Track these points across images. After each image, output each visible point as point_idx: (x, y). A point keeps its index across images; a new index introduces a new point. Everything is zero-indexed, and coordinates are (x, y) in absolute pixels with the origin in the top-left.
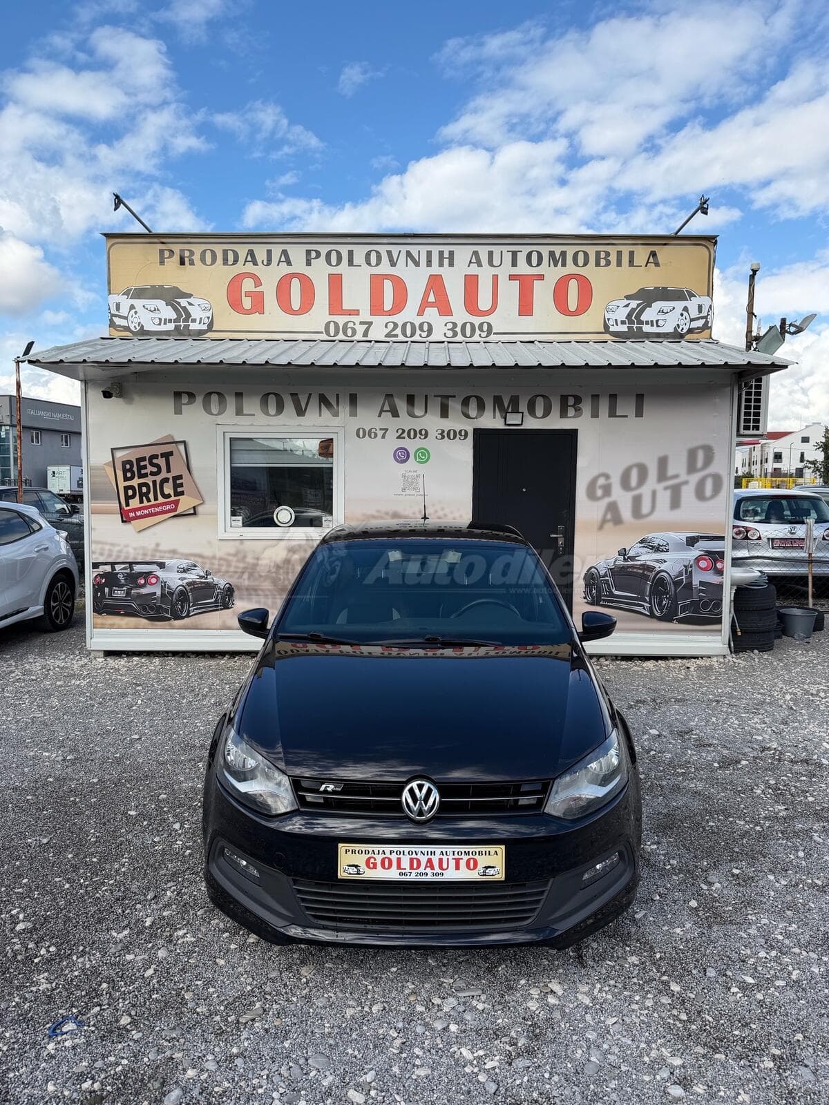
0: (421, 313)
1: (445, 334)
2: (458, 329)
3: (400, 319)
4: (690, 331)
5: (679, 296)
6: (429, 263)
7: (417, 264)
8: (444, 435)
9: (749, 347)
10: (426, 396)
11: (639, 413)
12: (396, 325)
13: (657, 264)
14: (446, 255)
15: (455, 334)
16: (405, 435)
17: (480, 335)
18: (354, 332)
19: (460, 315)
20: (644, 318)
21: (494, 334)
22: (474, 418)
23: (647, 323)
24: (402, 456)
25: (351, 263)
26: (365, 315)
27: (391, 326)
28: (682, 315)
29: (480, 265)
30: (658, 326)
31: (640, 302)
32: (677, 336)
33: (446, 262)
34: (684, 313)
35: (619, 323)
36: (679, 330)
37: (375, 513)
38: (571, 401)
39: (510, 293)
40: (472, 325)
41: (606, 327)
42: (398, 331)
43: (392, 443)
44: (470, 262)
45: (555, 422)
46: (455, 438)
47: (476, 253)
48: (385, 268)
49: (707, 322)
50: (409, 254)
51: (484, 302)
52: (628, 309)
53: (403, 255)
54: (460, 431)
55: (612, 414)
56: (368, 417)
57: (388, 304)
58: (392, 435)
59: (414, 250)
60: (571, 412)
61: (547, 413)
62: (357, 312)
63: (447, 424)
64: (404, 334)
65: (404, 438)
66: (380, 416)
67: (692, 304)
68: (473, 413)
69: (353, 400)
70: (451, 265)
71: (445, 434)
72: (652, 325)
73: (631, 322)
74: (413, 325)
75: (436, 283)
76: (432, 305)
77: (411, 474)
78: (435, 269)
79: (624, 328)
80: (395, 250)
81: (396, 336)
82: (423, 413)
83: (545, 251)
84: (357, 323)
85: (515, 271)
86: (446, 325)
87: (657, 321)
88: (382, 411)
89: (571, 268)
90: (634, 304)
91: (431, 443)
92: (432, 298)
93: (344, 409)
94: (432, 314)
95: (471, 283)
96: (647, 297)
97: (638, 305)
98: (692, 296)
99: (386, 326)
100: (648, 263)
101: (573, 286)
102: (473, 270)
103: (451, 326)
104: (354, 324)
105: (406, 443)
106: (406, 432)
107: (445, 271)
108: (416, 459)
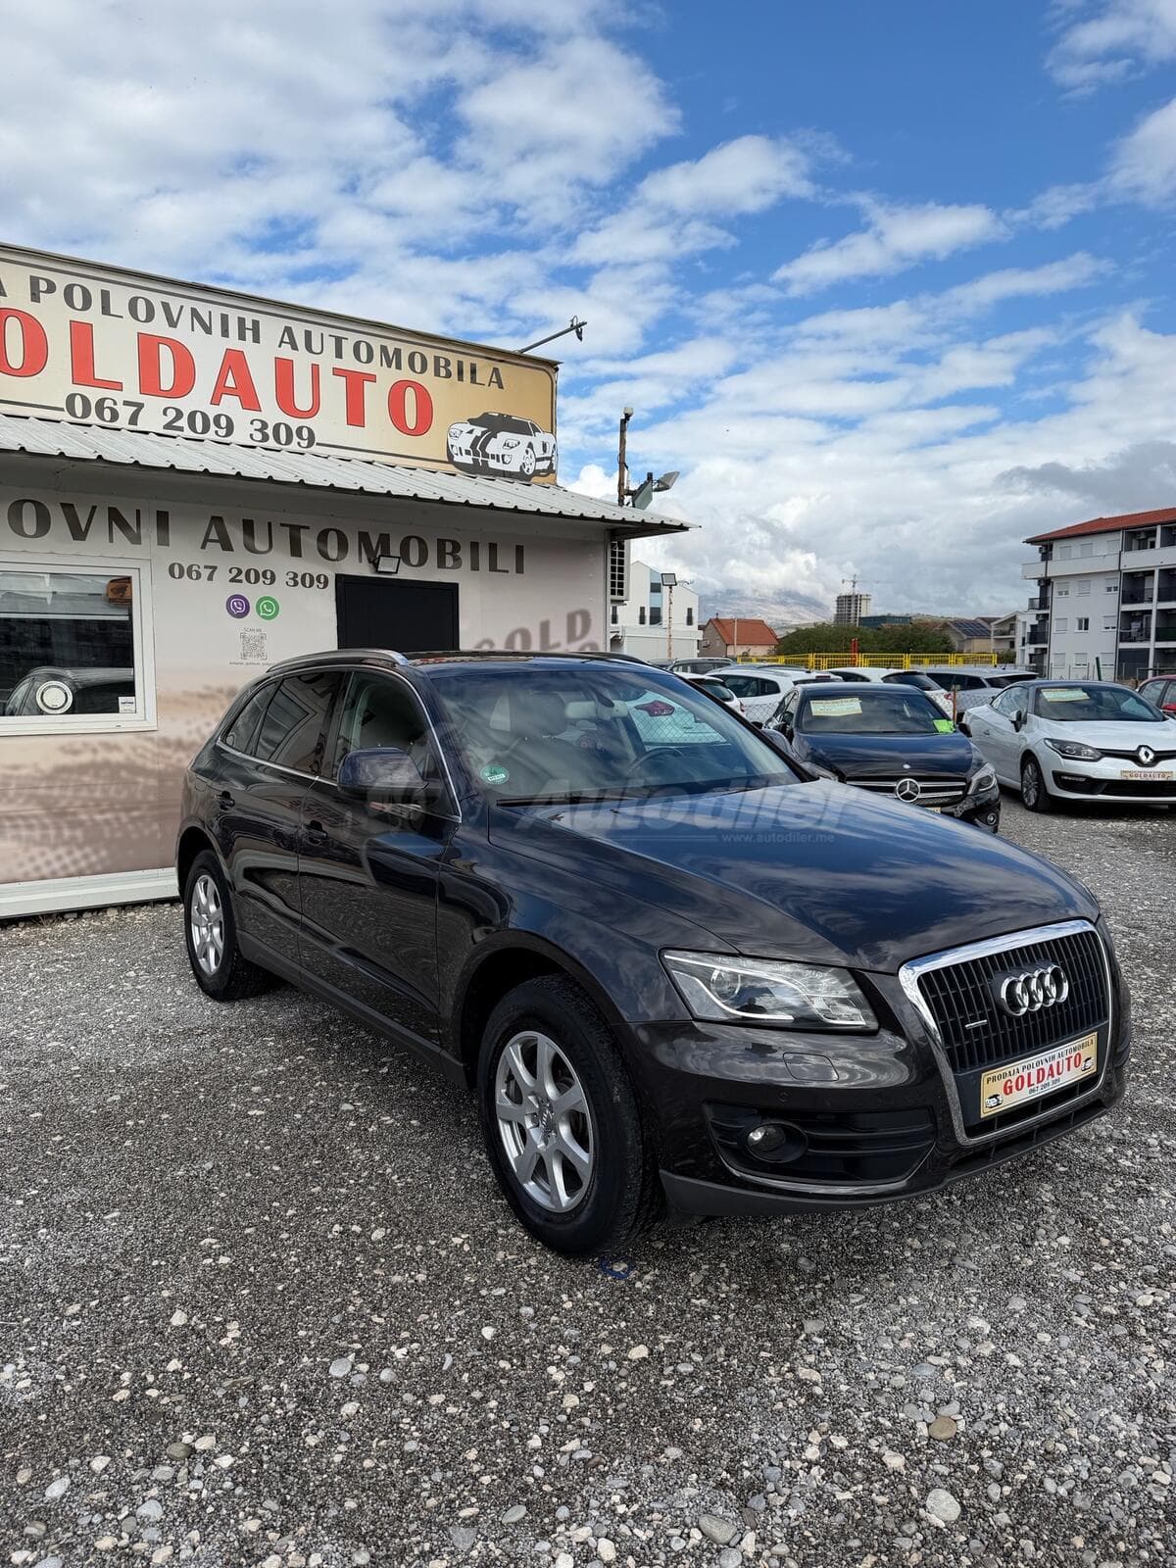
0: (216, 400)
1: (251, 435)
2: (269, 431)
3: (186, 404)
4: (537, 473)
5: (522, 428)
6: (225, 333)
7: (208, 330)
8: (297, 580)
9: (621, 502)
10: (270, 524)
11: (520, 570)
12: (179, 414)
13: (501, 387)
14: (249, 324)
15: (265, 438)
16: (242, 577)
17: (299, 444)
18: (115, 416)
19: (272, 413)
20: (491, 449)
21: (318, 444)
22: (334, 560)
23: (493, 457)
24: (239, 607)
25: (106, 310)
26: (132, 391)
27: (172, 414)
29: (295, 347)
30: (504, 462)
31: (484, 429)
32: (522, 477)
33: (249, 334)
34: (530, 450)
35: (463, 452)
36: (525, 470)
37: (204, 692)
38: (449, 548)
39: (334, 391)
40: (288, 429)
41: (450, 456)
42: (183, 422)
43: (222, 588)
44: (282, 342)
45: (431, 573)
46: (311, 585)
47: (288, 330)
48: (159, 327)
49: (551, 465)
50: (195, 313)
51: (303, 401)
52: (472, 437)
53: (187, 315)
54: (319, 577)
55: (493, 568)
56: (184, 548)
57: (167, 381)
58: (223, 576)
59: (203, 309)
60: (449, 561)
61: (422, 561)
62: (118, 386)
63: (301, 566)
64: (193, 427)
66: (203, 547)
67: (537, 439)
68: (333, 553)
69: (163, 520)
70: (256, 339)
71: (299, 579)
72: (498, 461)
73: (476, 454)
74: (205, 417)
75: (234, 362)
76: (231, 392)
77: (253, 634)
78: (233, 342)
79: (468, 460)
80: (175, 304)
81: (181, 429)
82: (266, 548)
83: (376, 344)
84: (120, 403)
85: (341, 364)
86: (252, 423)
87: (503, 456)
88: (206, 540)
89: (406, 374)
90: (478, 431)
91: (280, 591)
92: (230, 382)
93: (149, 532)
94: (231, 405)
95: (284, 371)
96: (493, 424)
97: (483, 433)
98: (536, 430)
99: (165, 413)
100: (491, 381)
101: (410, 395)
102: (286, 352)
103: (258, 425)
104: (115, 403)
105: (244, 589)
106: (243, 574)
107: (247, 347)
108: (259, 612)
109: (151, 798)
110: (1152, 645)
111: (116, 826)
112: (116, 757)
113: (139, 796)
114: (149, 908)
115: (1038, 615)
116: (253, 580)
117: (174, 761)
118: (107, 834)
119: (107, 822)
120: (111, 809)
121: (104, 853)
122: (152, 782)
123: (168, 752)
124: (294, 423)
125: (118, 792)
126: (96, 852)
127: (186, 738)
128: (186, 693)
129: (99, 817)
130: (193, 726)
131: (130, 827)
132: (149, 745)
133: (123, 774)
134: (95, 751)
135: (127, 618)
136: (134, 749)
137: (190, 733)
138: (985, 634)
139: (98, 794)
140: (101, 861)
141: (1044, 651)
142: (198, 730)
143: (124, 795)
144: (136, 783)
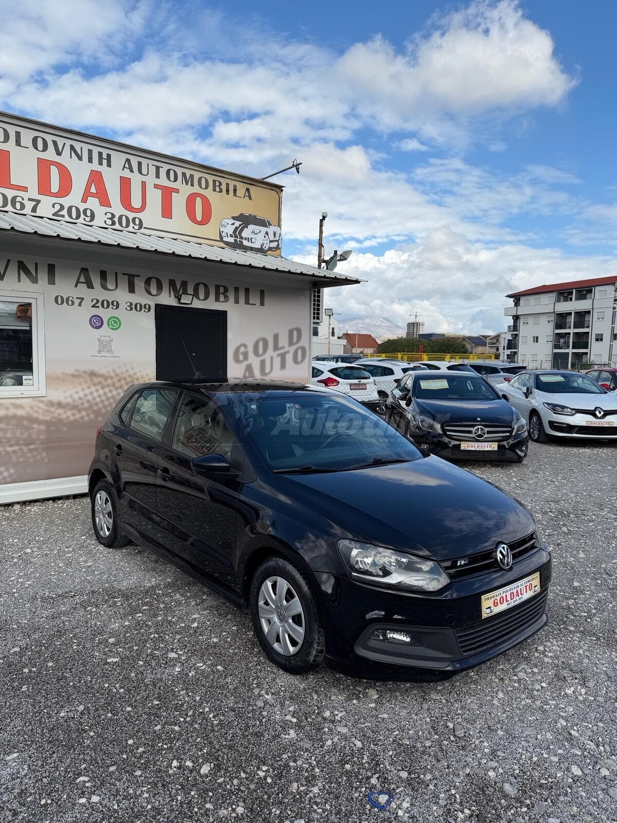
0: (84, 200)
1: (105, 222)
2: (116, 219)
3: (66, 202)
4: (270, 249)
5: (263, 223)
6: (90, 160)
7: (80, 158)
8: (132, 307)
9: (319, 266)
10: (116, 273)
11: (262, 304)
12: (62, 207)
13: (250, 198)
14: (105, 156)
15: (113, 223)
16: (99, 304)
17: (133, 227)
18: (23, 206)
19: (118, 209)
20: (244, 234)
21: (144, 228)
22: (154, 296)
23: (246, 239)
24: (96, 322)
25: (18, 143)
26: (33, 192)
27: (57, 207)
28: (265, 237)
29: (132, 171)
30: (252, 242)
31: (241, 223)
32: (261, 250)
33: (105, 162)
34: (266, 235)
35: (229, 235)
36: (264, 247)
37: (75, 373)
38: (222, 290)
39: (155, 198)
40: (127, 218)
41: (221, 240)
42: (65, 212)
43: (87, 311)
44: (124, 167)
45: (211, 304)
46: (140, 310)
47: (128, 161)
48: (50, 155)
49: (278, 245)
50: (72, 147)
51: (136, 202)
52: (234, 227)
53: (67, 148)
54: (145, 305)
55: (247, 302)
56: (65, 286)
57: (55, 187)
58: (87, 303)
59: (77, 145)
60: (222, 298)
61: (206, 298)
62: (25, 189)
63: (135, 299)
64: (70, 216)
65: (98, 307)
66: (76, 286)
67: (271, 230)
68: (154, 291)
69: (51, 270)
70: (109, 165)
71: (133, 306)
72: (249, 241)
73: (236, 237)
74: (78, 210)
75: (96, 178)
76: (93, 195)
77: (105, 338)
78: (95, 166)
79: (231, 240)
80: (60, 142)
81: (63, 216)
82: (113, 288)
83: (179, 171)
84: (26, 199)
85: (158, 182)
86: (106, 214)
87: (251, 239)
88: (78, 282)
89: (196, 189)
90: (237, 223)
91: (122, 313)
92: (93, 190)
93: (43, 277)
94: (93, 203)
95: (125, 184)
96: (246, 220)
97: (240, 225)
98: (270, 224)
99: (53, 206)
100: (245, 196)
101: (199, 202)
102: (127, 173)
103: (109, 216)
104: (23, 199)
105: (100, 311)
106: (100, 302)
107: (104, 169)
108: (109, 326)
109: (42, 437)
110: (570, 351)
111: (20, 454)
112: (20, 412)
113: (34, 436)
114: (40, 504)
115: (512, 335)
116: (105, 306)
117: (56, 415)
118: (14, 459)
119: (14, 452)
120: (17, 444)
121: (12, 471)
122: (43, 427)
123: (52, 409)
124: (131, 215)
125: (21, 434)
126: (7, 470)
127: (64, 401)
128: (64, 374)
129: (9, 449)
130: (68, 394)
131: (29, 455)
132: (41, 405)
133: (25, 423)
134: (7, 409)
135: (28, 328)
136: (32, 407)
137: (66, 398)
138: (484, 344)
139: (9, 435)
140: (10, 475)
141: (515, 353)
142: (71, 396)
143: (25, 435)
144: (33, 428)
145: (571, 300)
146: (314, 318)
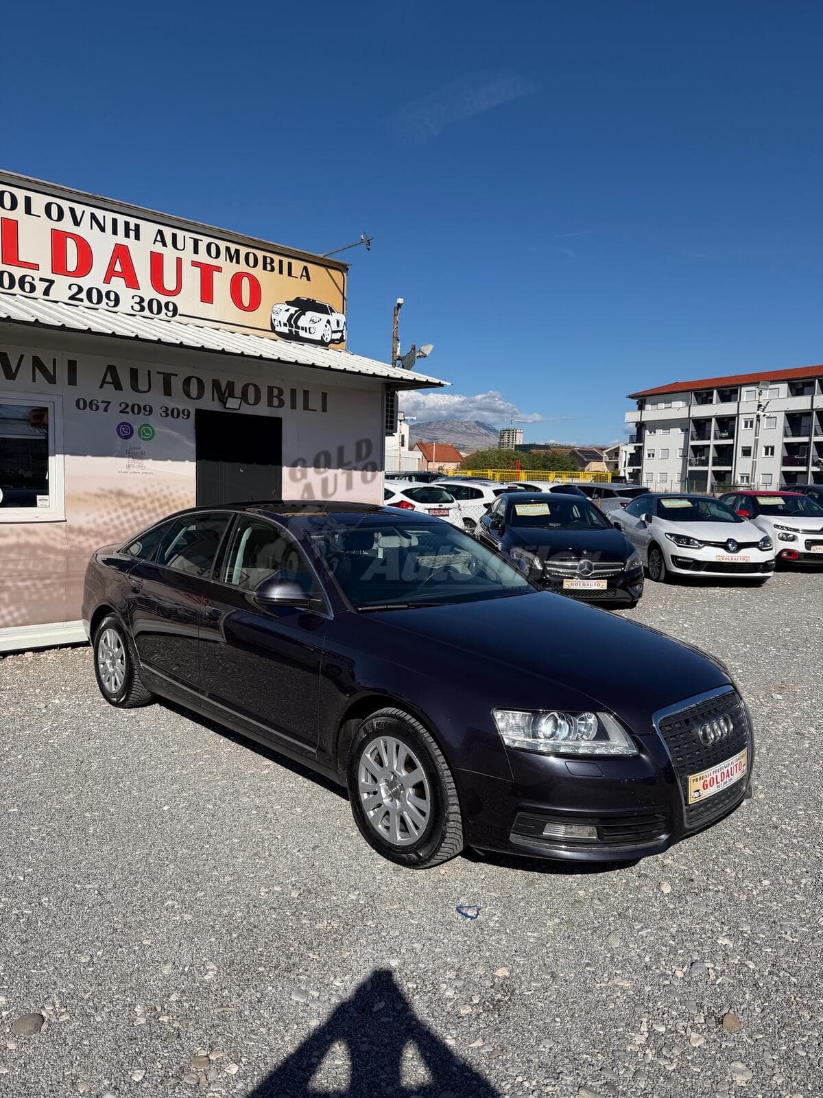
0: (107, 280)
1: (132, 307)
2: (145, 304)
3: (86, 282)
4: (332, 341)
5: (323, 309)
6: (115, 232)
7: (102, 229)
8: (169, 413)
9: (394, 363)
10: (149, 372)
11: (324, 409)
12: (80, 290)
13: (309, 279)
14: (132, 227)
15: (142, 309)
16: (129, 409)
17: (166, 314)
18: (33, 288)
19: (148, 291)
20: (300, 323)
21: (180, 315)
22: (194, 399)
23: (302, 329)
24: (125, 432)
25: (28, 210)
26: (46, 271)
27: (75, 289)
28: (326, 326)
29: (164, 245)
30: (310, 333)
31: (297, 309)
32: (322, 343)
33: (132, 234)
34: (328, 325)
35: (282, 324)
36: (325, 339)
37: (99, 492)
38: (275, 393)
39: (192, 278)
40: (159, 303)
41: (273, 330)
42: (83, 295)
43: (115, 417)
44: (156, 240)
45: (263, 410)
46: (178, 417)
47: (160, 232)
48: (67, 225)
49: (342, 336)
50: (93, 216)
51: (170, 284)
52: (288, 314)
53: (87, 217)
54: (183, 411)
55: (306, 407)
56: (89, 387)
57: (72, 265)
58: (114, 408)
59: (100, 214)
60: (276, 402)
61: (257, 401)
62: (36, 267)
63: (171, 402)
64: (90, 300)
65: (127, 413)
66: (101, 387)
67: (333, 318)
68: (194, 394)
69: (72, 368)
70: (137, 237)
72: (306, 331)
73: (291, 326)
74: (99, 292)
75: (121, 253)
76: (118, 275)
77: (136, 451)
78: (120, 239)
79: (285, 330)
80: (79, 209)
81: (81, 300)
82: (146, 389)
83: (223, 245)
84: (37, 279)
85: (197, 258)
86: (133, 298)
87: (310, 328)
88: (104, 382)
89: (242, 267)
90: (293, 310)
91: (156, 420)
92: (118, 268)
93: (62, 377)
94: (118, 284)
95: (157, 261)
96: (304, 305)
97: (296, 312)
98: (332, 311)
99: (70, 288)
100: (302, 275)
101: (246, 283)
102: (158, 248)
103: (137, 300)
104: (33, 279)
105: (129, 418)
106: (130, 407)
107: (130, 243)
108: (140, 435)
109: (59, 570)
110: (710, 468)
111: (33, 590)
112: (33, 540)
113: (50, 569)
114: (56, 650)
115: (635, 447)
116: (136, 411)
117: (76, 543)
118: (26, 596)
119: (27, 588)
120: (30, 578)
121: (24, 611)
122: (61, 558)
123: (72, 536)
124: (164, 299)
125: (35, 566)
126: (18, 609)
127: (86, 526)
128: (86, 493)
129: (20, 584)
130: (91, 518)
131: (44, 591)
132: (58, 531)
133: (40, 552)
134: (19, 535)
135: (43, 438)
136: (47, 534)
137: (88, 522)
138: (599, 458)
139: (20, 567)
140: (22, 616)
141: (639, 471)
142: (94, 520)
143: (40, 568)
144: (49, 559)
145: (711, 402)
146: (387, 428)
